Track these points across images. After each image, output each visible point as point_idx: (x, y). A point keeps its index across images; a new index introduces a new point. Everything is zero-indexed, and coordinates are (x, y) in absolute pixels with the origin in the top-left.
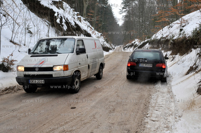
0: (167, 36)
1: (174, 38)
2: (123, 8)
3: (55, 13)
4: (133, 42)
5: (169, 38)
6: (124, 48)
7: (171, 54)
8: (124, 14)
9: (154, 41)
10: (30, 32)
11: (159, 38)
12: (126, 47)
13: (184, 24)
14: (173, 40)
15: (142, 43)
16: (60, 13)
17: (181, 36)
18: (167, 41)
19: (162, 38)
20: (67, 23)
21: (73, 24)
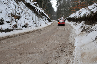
0: (74, 17)
1: (77, 17)
2: (57, 4)
3: (35, 8)
4: (61, 19)
5: (75, 17)
6: (57, 21)
7: (76, 23)
8: (57, 7)
9: (69, 18)
10: (29, 15)
11: (71, 17)
12: (58, 21)
13: (80, 13)
14: (77, 18)
15: (65, 19)
16: (37, 8)
17: (79, 17)
18: (75, 18)
19: (73, 17)
20: (39, 12)
21: (41, 12)
